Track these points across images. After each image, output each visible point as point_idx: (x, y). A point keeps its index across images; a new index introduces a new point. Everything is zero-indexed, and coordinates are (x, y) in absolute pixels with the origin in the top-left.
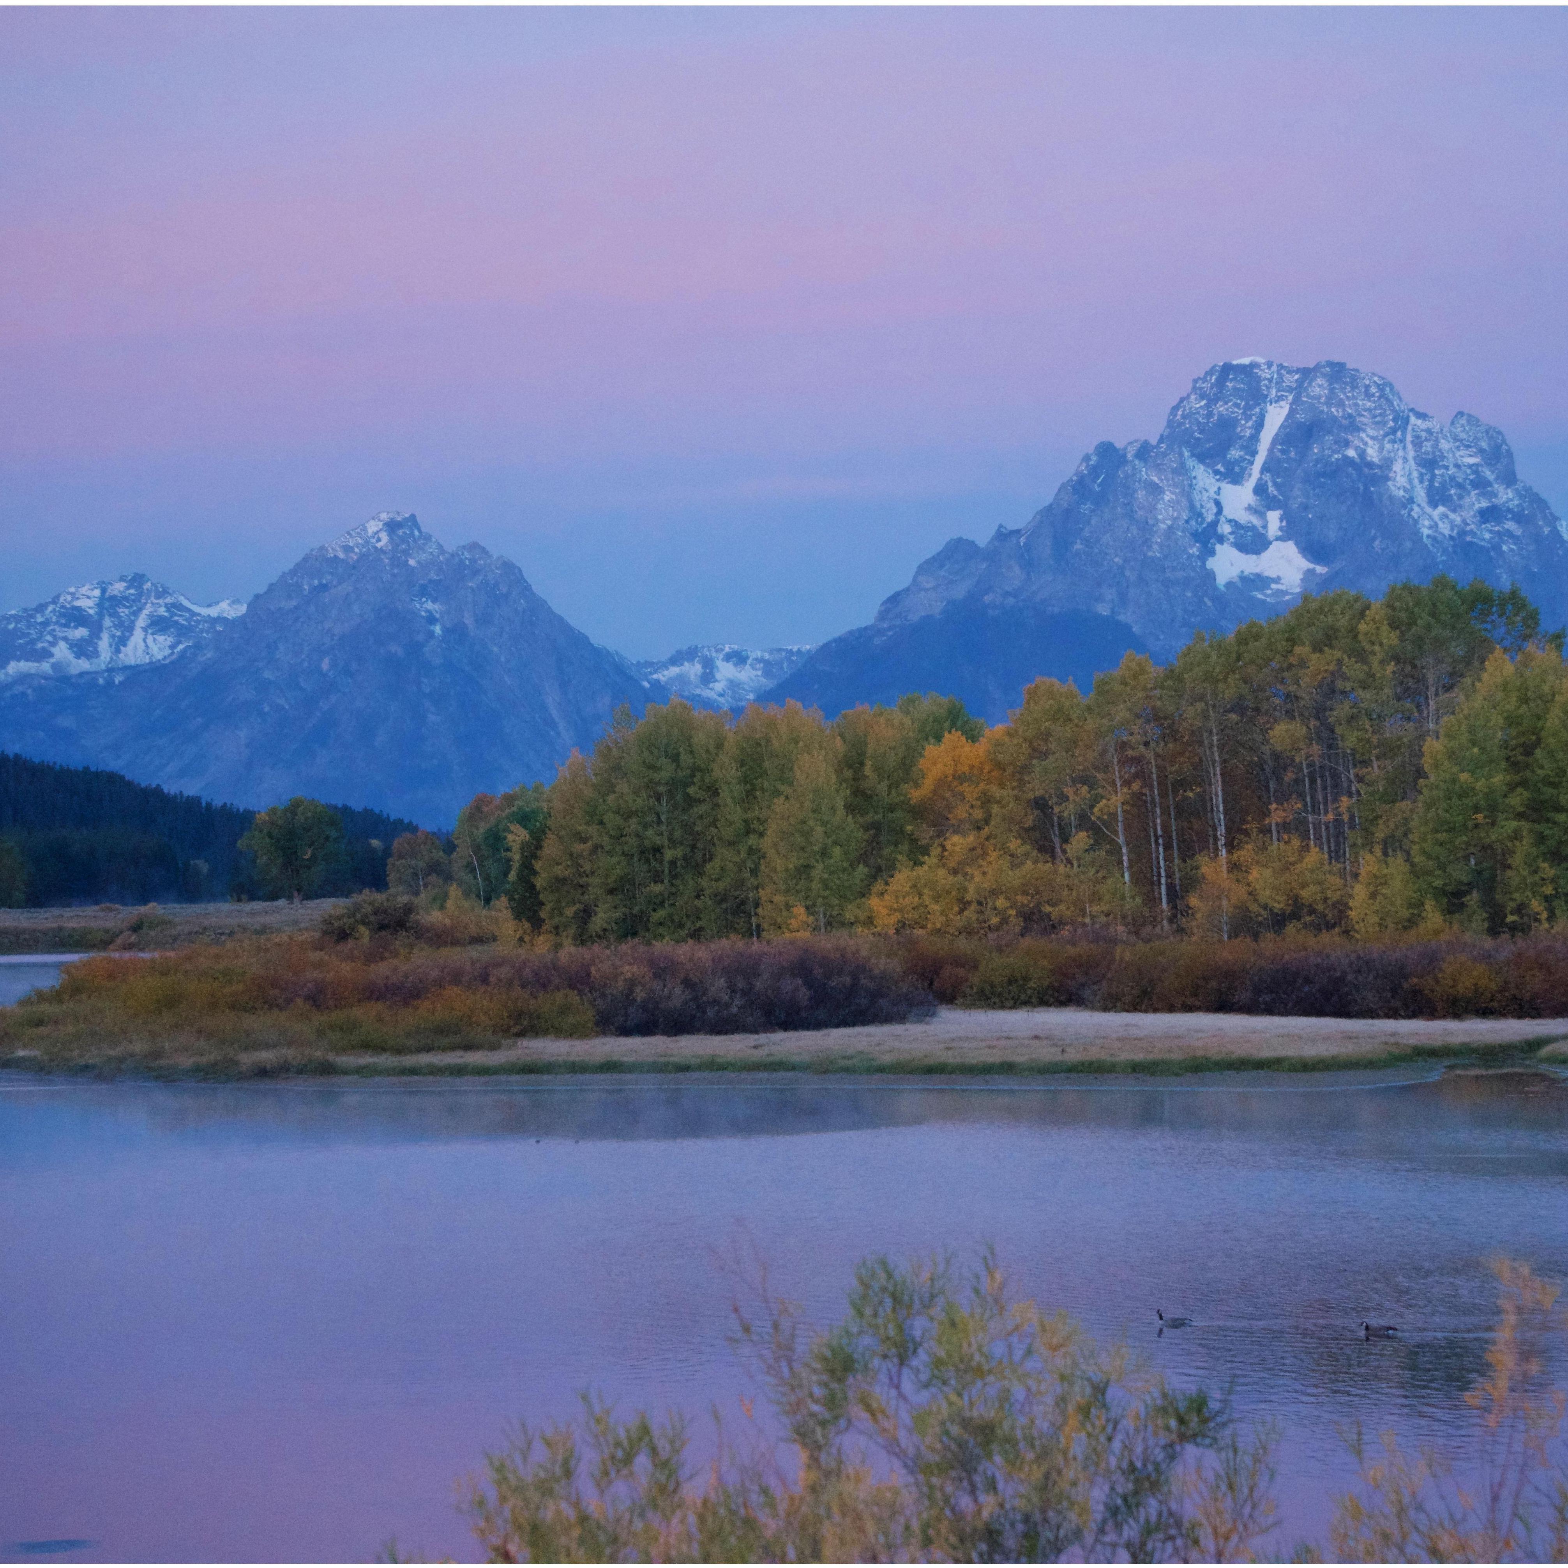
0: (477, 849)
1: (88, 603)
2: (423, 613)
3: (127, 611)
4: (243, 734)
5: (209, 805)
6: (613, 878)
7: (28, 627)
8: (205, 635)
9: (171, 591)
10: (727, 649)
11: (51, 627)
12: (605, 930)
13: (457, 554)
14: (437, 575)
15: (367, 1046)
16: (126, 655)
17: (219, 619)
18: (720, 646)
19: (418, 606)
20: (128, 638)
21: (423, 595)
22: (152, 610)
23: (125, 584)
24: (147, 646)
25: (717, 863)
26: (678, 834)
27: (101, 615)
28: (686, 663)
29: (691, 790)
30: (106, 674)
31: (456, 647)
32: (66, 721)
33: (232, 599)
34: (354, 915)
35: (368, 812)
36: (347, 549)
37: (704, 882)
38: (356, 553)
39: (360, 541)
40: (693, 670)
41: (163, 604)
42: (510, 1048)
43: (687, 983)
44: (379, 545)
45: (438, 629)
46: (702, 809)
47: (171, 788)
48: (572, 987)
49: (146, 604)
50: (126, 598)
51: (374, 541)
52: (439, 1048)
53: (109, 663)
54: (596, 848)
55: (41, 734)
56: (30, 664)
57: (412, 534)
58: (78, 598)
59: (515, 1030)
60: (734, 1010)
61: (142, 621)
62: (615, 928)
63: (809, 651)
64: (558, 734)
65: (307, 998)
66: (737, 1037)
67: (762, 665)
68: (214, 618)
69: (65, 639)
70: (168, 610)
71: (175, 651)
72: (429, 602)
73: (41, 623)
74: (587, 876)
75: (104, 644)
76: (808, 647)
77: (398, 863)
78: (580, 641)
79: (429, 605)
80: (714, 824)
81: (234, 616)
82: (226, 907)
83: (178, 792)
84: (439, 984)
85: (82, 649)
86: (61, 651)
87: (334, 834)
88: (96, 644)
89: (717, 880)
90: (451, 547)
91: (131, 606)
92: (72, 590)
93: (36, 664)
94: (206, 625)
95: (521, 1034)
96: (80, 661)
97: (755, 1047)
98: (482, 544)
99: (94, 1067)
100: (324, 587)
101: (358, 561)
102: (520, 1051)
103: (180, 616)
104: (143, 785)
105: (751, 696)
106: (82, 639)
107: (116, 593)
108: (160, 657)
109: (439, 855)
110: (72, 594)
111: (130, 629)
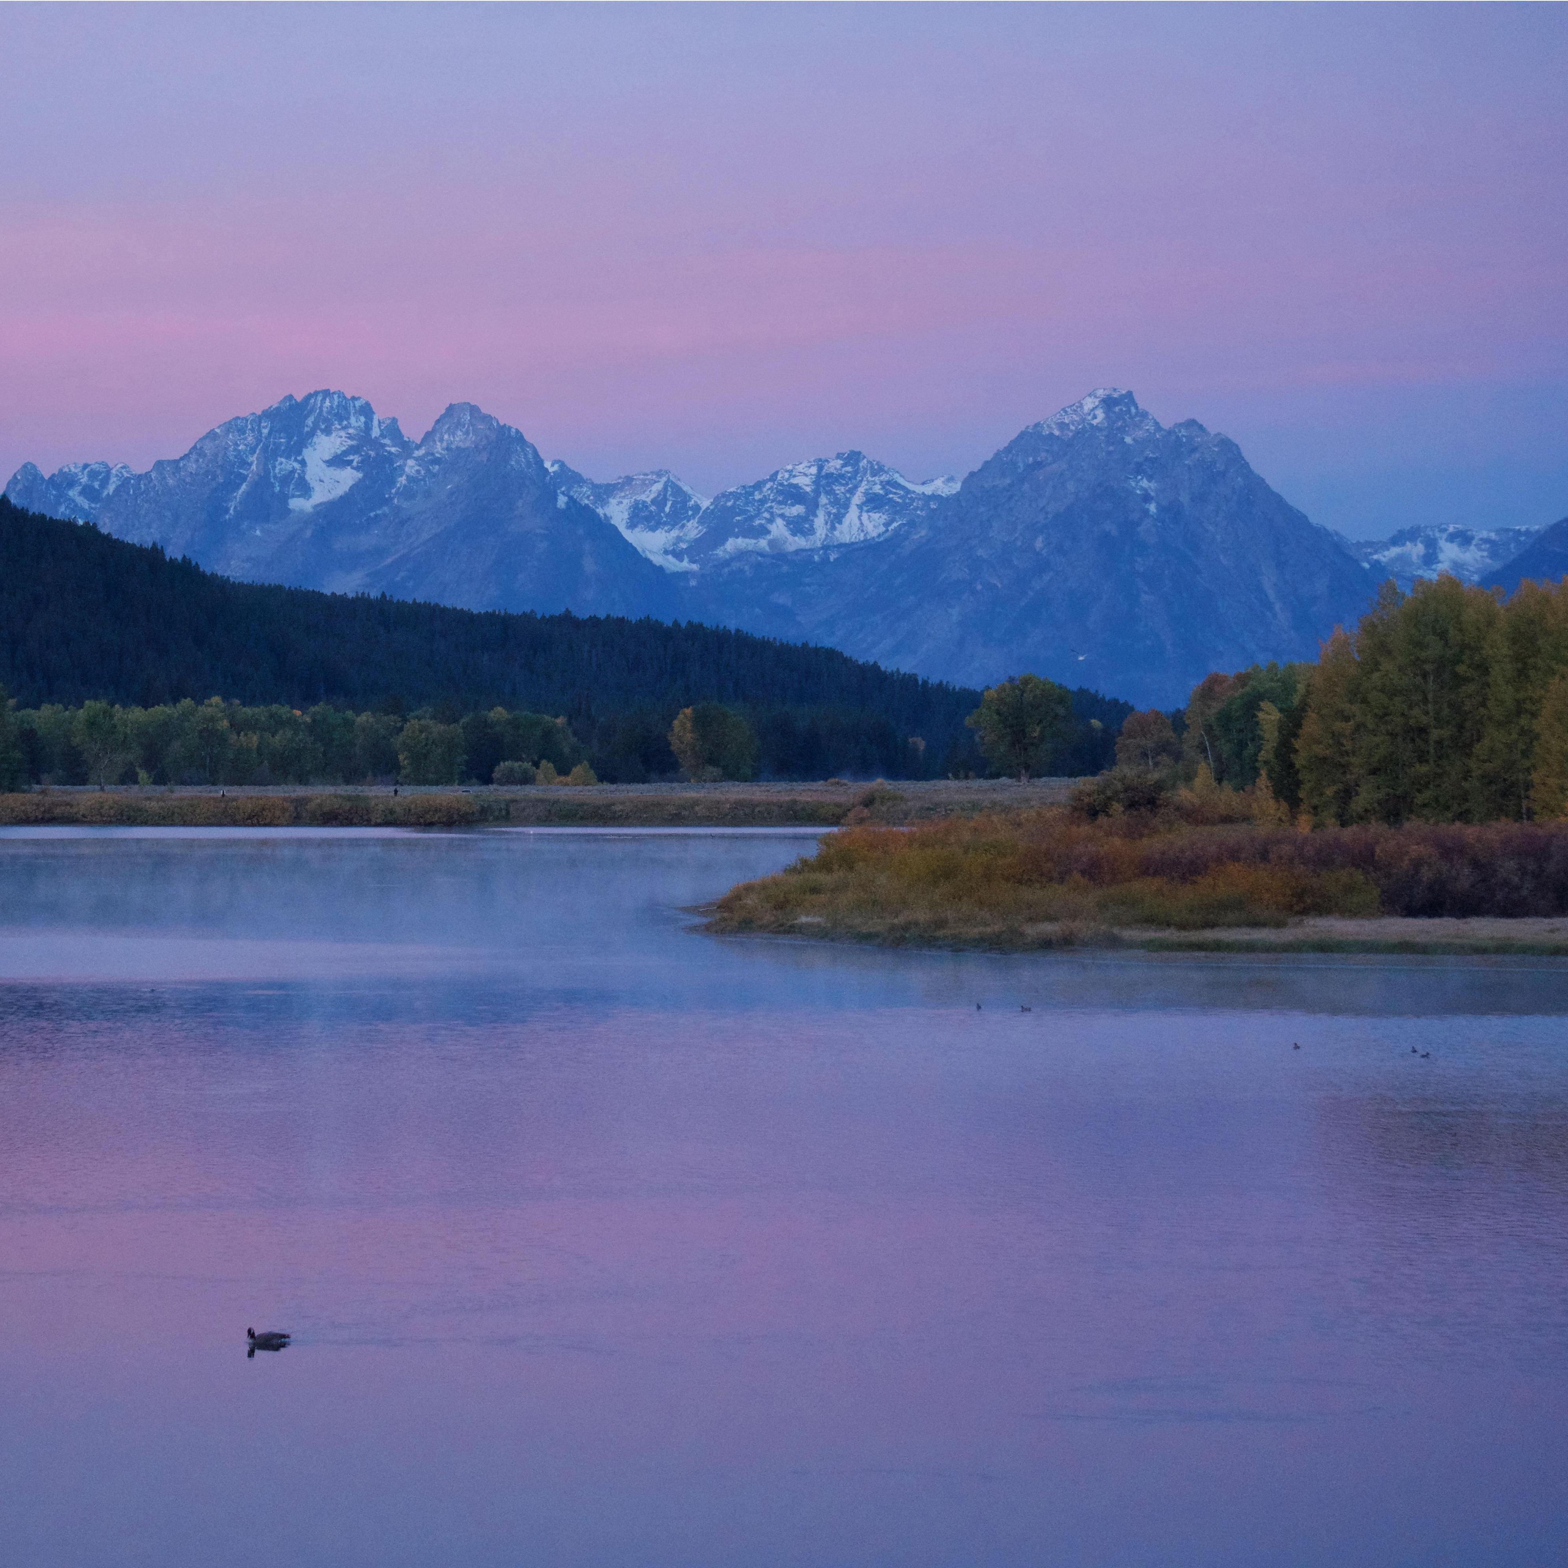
0: (1209, 729)
1: (805, 482)
2: (1138, 492)
3: (843, 489)
4: (955, 613)
5: (925, 682)
6: (1377, 758)
7: (746, 504)
8: (919, 512)
9: (886, 469)
10: (1451, 529)
11: (769, 504)
12: (1366, 811)
13: (1174, 432)
14: (1153, 453)
15: (1150, 921)
16: (841, 533)
17: (934, 497)
18: (1443, 526)
19: (1133, 484)
20: (844, 515)
21: (1138, 472)
22: (867, 487)
23: (842, 462)
24: (862, 524)
25: (1486, 742)
26: (1446, 711)
27: (817, 492)
28: (1408, 543)
29: (1461, 669)
30: (821, 552)
31: (1172, 526)
32: (781, 598)
33: (946, 477)
34: (1103, 792)
35: (1082, 691)
36: (1062, 426)
37: (1472, 764)
38: (1072, 431)
39: (1077, 419)
40: (1416, 550)
41: (878, 482)
42: (1296, 925)
43: (1476, 864)
44: (1095, 422)
45: (1152, 508)
46: (1471, 688)
47: (887, 666)
48: (1357, 866)
49: (861, 481)
50: (842, 476)
51: (1090, 418)
52: (1224, 924)
53: (825, 540)
54: (1359, 727)
55: (757, 611)
56: (748, 541)
57: (1129, 411)
58: (795, 476)
59: (1296, 908)
60: (1525, 892)
61: (857, 499)
62: (1378, 808)
63: (1537, 532)
64: (1275, 616)
65: (1083, 872)
66: (1530, 920)
67: (1488, 546)
68: (929, 496)
69: (782, 516)
70: (883, 488)
71: (890, 529)
72: (1145, 480)
73: (760, 500)
74: (1348, 756)
75: (820, 521)
76: (1537, 527)
77: (1128, 742)
78: (1297, 520)
79: (1145, 483)
80: (1483, 704)
81: (948, 493)
82: (953, 784)
83: (895, 670)
84: (1219, 860)
85: (799, 526)
86: (778, 529)
87: (1061, 711)
88: (812, 521)
89: (1484, 761)
90: (1167, 424)
91: (847, 484)
92: (790, 467)
93: (753, 541)
94: (920, 502)
95: (1305, 912)
96: (796, 538)
97: (1552, 931)
98: (1200, 421)
99: (877, 935)
100: (1038, 465)
101: (1074, 437)
102: (1307, 930)
103: (895, 493)
104: (861, 662)
105: (1476, 578)
106: (798, 516)
107: (832, 470)
108: (875, 534)
109: (1168, 734)
110: (790, 471)
111: (846, 506)
